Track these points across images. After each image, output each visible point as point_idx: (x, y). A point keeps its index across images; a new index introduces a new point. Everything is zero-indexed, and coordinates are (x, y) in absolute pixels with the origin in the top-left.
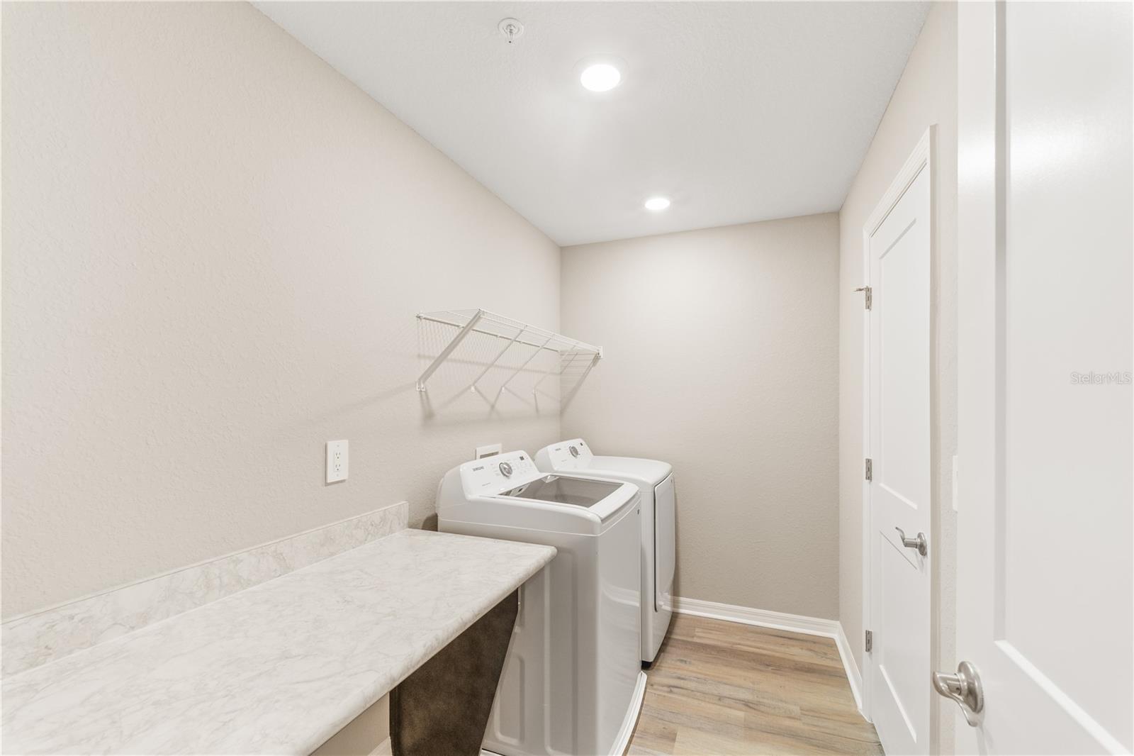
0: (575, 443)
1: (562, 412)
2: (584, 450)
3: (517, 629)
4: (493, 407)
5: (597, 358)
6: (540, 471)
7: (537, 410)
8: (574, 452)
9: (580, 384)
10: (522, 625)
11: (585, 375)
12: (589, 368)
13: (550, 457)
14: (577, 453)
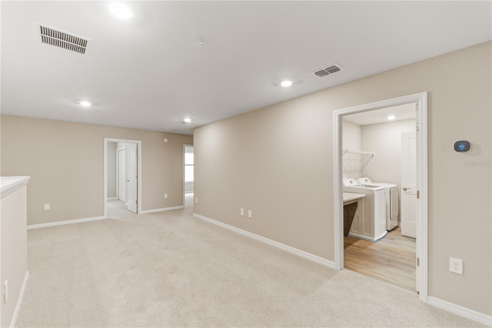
0: (367, 178)
1: (361, 171)
2: (369, 180)
3: (357, 210)
4: (345, 169)
5: (373, 156)
6: (358, 184)
7: (355, 170)
8: (366, 180)
9: (367, 163)
10: (358, 210)
11: (369, 161)
12: (370, 159)
13: (360, 181)
14: (367, 181)
